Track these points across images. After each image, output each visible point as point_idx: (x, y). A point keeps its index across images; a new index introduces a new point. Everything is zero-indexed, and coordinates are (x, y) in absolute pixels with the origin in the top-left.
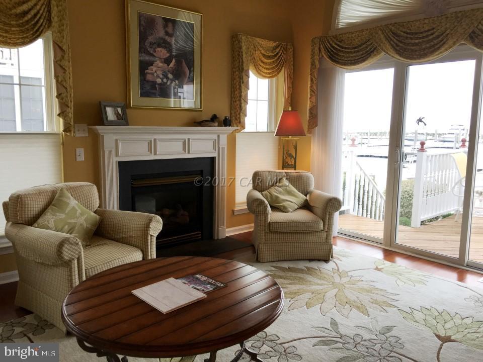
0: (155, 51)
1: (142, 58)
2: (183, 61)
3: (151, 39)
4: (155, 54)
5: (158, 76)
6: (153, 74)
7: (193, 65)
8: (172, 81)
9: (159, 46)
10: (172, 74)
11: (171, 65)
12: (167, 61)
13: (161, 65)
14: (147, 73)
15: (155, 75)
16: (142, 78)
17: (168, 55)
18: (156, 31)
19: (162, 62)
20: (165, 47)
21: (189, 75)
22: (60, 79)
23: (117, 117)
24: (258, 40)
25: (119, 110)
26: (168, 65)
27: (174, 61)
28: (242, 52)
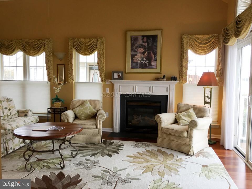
0: (138, 50)
1: (132, 54)
2: (151, 52)
3: (136, 45)
4: (137, 51)
5: (139, 60)
6: (136, 59)
7: (157, 53)
8: (145, 61)
9: (140, 48)
10: (145, 58)
11: (145, 55)
12: (143, 53)
13: (140, 55)
14: (134, 59)
15: (138, 59)
16: (132, 61)
17: (144, 51)
18: (138, 42)
19: (141, 54)
20: (142, 48)
21: (155, 58)
22: (99, 64)
23: (119, 77)
24: (197, 36)
25: (120, 74)
26: (144, 55)
27: (146, 53)
28: (184, 44)
